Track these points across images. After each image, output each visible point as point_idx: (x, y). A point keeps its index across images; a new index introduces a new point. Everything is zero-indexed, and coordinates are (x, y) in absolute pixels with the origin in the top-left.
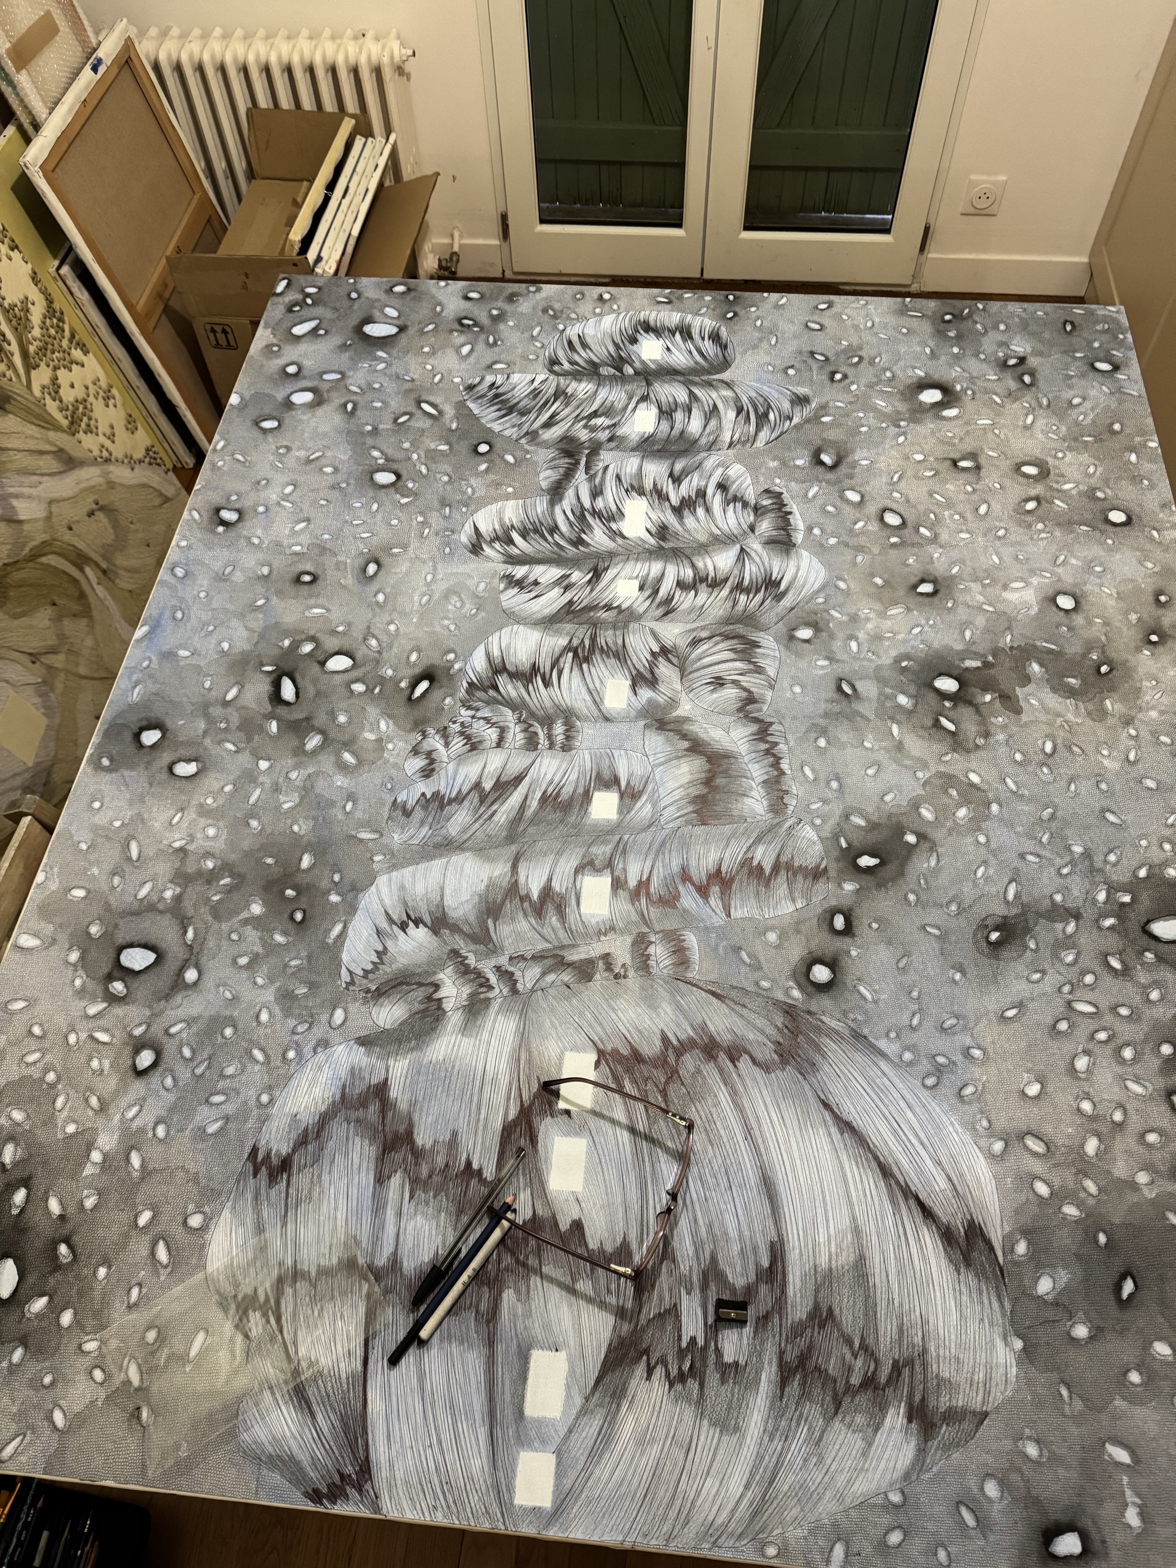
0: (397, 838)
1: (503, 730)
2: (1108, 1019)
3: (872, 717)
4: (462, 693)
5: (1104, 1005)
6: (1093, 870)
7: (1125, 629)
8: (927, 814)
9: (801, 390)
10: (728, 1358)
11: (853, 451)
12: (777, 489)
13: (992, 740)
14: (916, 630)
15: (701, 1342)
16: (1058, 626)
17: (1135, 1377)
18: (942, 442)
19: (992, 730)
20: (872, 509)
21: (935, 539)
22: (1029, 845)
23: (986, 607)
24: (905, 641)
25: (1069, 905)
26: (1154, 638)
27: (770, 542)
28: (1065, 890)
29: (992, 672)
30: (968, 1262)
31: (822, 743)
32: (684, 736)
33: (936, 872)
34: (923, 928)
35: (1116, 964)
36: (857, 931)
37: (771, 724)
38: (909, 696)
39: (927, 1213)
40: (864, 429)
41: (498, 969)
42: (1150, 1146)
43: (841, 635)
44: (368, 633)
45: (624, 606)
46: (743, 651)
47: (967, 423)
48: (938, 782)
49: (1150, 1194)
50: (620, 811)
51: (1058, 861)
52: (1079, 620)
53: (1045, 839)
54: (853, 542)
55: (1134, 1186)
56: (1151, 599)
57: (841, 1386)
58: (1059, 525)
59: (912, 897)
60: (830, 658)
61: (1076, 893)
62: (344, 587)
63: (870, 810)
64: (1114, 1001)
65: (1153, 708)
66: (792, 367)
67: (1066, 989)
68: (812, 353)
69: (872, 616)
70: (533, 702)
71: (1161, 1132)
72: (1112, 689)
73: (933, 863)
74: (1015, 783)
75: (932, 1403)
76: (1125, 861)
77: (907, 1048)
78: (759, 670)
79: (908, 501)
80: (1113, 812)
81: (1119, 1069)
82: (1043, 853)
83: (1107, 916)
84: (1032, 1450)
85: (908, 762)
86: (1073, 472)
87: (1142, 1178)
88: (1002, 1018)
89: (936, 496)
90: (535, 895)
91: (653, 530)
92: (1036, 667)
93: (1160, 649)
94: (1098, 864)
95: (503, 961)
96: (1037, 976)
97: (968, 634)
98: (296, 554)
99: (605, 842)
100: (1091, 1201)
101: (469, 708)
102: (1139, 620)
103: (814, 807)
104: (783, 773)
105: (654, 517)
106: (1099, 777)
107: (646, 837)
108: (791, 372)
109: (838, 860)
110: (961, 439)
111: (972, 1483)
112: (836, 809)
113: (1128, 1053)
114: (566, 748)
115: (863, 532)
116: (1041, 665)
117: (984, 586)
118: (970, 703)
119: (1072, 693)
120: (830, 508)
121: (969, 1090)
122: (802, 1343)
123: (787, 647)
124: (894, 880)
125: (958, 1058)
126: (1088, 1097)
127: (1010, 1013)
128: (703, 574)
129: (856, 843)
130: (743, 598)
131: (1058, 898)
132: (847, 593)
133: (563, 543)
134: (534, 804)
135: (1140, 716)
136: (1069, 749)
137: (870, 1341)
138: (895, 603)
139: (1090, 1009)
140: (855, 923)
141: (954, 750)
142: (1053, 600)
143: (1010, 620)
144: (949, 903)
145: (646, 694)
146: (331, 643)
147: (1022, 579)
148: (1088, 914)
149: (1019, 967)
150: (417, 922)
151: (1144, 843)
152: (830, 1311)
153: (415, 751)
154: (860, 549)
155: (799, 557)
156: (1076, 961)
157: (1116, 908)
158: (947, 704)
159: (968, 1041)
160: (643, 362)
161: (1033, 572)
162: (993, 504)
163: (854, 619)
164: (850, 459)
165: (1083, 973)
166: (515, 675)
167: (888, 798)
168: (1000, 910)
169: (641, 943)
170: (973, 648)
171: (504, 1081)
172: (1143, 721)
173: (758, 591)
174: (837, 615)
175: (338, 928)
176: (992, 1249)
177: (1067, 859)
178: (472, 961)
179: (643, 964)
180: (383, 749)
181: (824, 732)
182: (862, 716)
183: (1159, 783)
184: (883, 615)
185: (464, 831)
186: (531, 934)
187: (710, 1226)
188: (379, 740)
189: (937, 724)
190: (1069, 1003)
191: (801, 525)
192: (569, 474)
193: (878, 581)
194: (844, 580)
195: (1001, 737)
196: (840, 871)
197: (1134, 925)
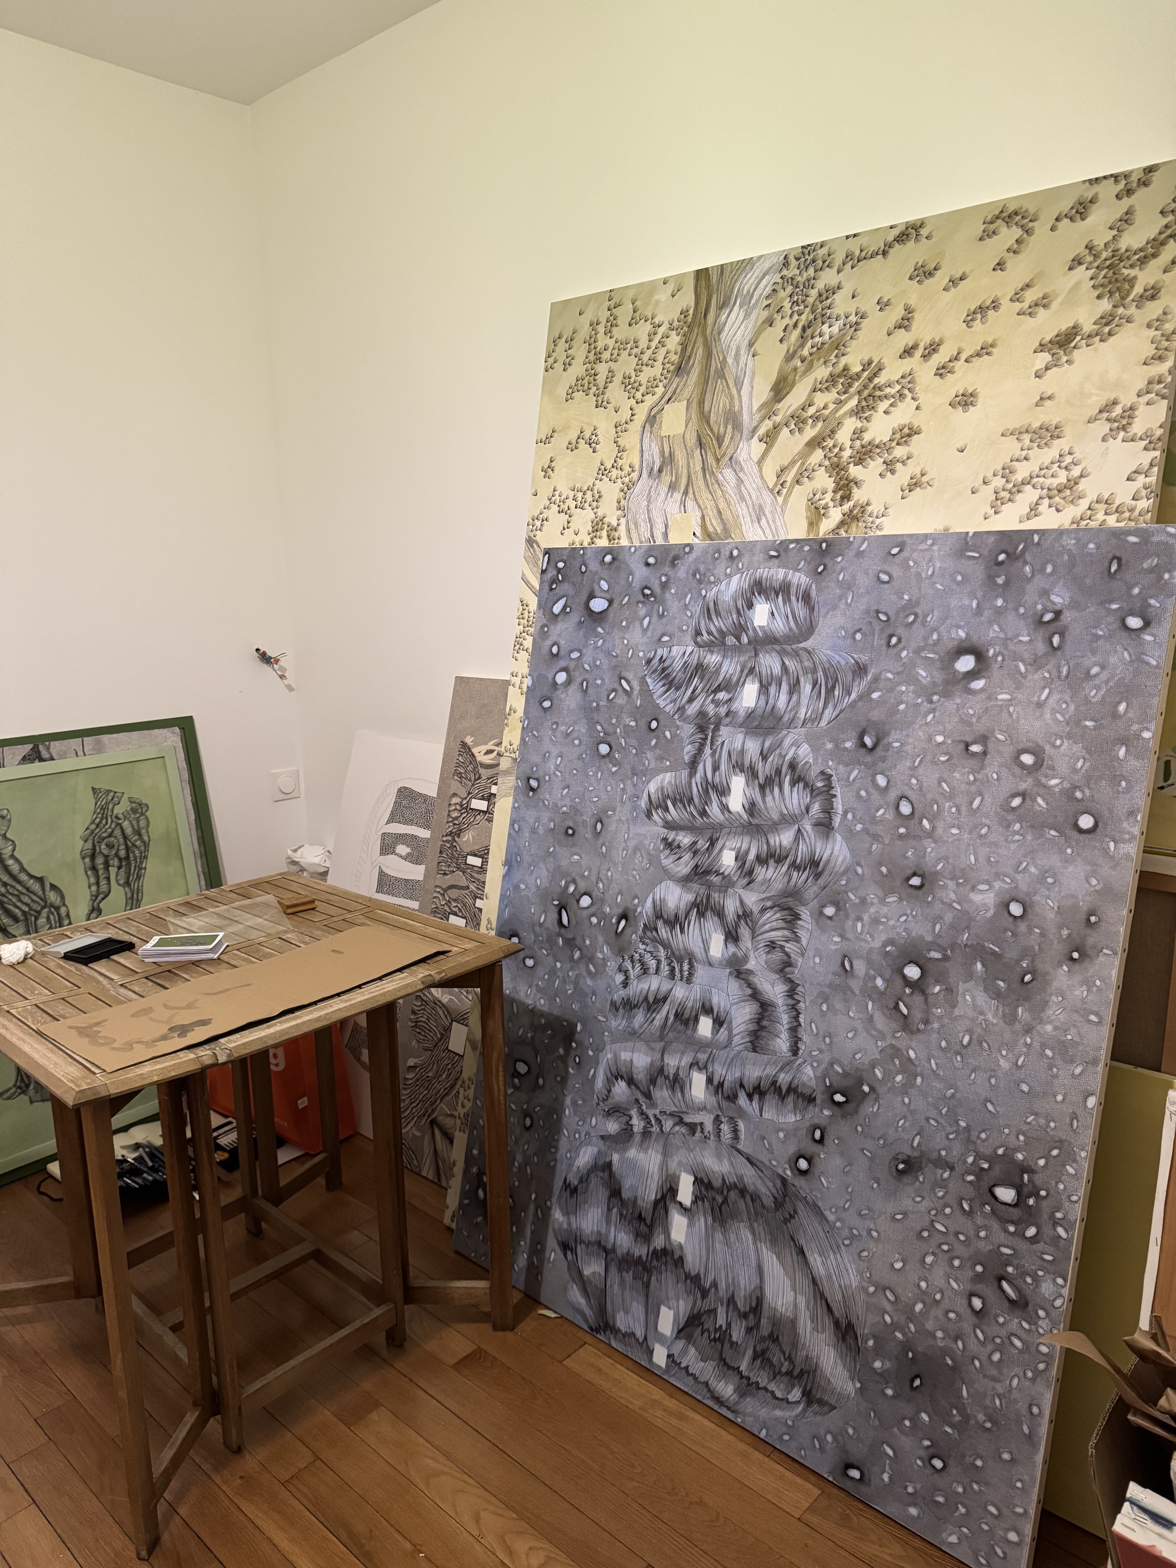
0: (614, 1024)
1: (659, 962)
2: (951, 1238)
3: (857, 992)
4: (640, 932)
5: (952, 1229)
6: (969, 1141)
7: (1055, 943)
8: (878, 1073)
9: (864, 658)
10: (734, 1339)
11: (888, 734)
12: (829, 771)
13: (929, 1027)
14: (903, 918)
15: (724, 1328)
16: (1006, 930)
17: (907, 1423)
18: (962, 721)
19: (932, 1017)
20: (893, 795)
21: (930, 834)
22: (933, 1113)
23: (955, 905)
24: (894, 927)
25: (949, 1159)
26: (1076, 955)
27: (818, 824)
28: (948, 1149)
29: (947, 964)
30: (844, 1339)
31: (824, 1007)
32: (750, 985)
33: (875, 1115)
34: (862, 1150)
35: (966, 1207)
36: (826, 1142)
37: (798, 985)
38: (883, 980)
39: (830, 1309)
40: (902, 707)
41: (655, 1116)
42: (949, 1319)
43: (852, 916)
44: (599, 879)
45: (726, 873)
46: (789, 922)
47: (989, 698)
48: (890, 1051)
49: (941, 1344)
50: (712, 1033)
51: (949, 1129)
52: (1023, 927)
53: (944, 1111)
54: (874, 829)
55: (934, 1337)
56: (1084, 917)
57: (777, 1370)
58: (1032, 827)
59: (859, 1129)
60: (842, 936)
61: (955, 1153)
62: (587, 839)
63: (846, 1062)
64: (958, 1229)
65: (1050, 1022)
66: (859, 630)
67: (933, 1212)
68: (878, 612)
69: (875, 901)
70: (674, 944)
71: (958, 1315)
72: (1027, 999)
73: (875, 1109)
74: (937, 1064)
75: (814, 1392)
76: (991, 1140)
77: (839, 1220)
78: (797, 939)
79: (921, 789)
80: (992, 1103)
81: (948, 1270)
82: (940, 1120)
83: (970, 1174)
84: (851, 1431)
85: (874, 1033)
86: (1063, 767)
87: (939, 1334)
88: (893, 1218)
89: (944, 785)
90: (671, 1077)
91: (747, 806)
92: (979, 966)
93: (1077, 967)
94: (974, 1138)
95: (657, 1112)
96: (919, 1199)
97: (938, 927)
98: (564, 813)
99: (705, 1052)
100: (910, 1335)
101: (643, 943)
102: (1069, 935)
103: (814, 1053)
104: (800, 1025)
105: (748, 795)
106: (993, 1072)
107: (723, 1053)
108: (858, 636)
109: (823, 1093)
110: (979, 718)
111: (822, 1432)
112: (826, 1058)
113: (956, 1263)
114: (689, 981)
115: (882, 820)
116: (984, 965)
117: (958, 884)
118: (923, 992)
119: (997, 995)
120: (863, 793)
121: (865, 1254)
122: (765, 1346)
123: (817, 923)
124: (851, 1114)
125: (864, 1234)
126: (926, 1280)
127: (899, 1217)
128: (772, 851)
129: (835, 1084)
130: (795, 874)
131: (943, 1153)
132: (861, 878)
133: (695, 813)
134: (672, 1017)
135: (1039, 1027)
136: (980, 1044)
137: (793, 1356)
138: (892, 892)
139: (943, 1229)
140: (826, 1137)
141: (904, 1030)
142: (1008, 906)
143: (971, 919)
144: (879, 1139)
145: (732, 949)
146: (583, 886)
147: (988, 882)
148: (959, 1169)
149: (910, 1190)
150: (622, 1078)
151: (1007, 1131)
152: (778, 1337)
153: (620, 969)
154: (876, 837)
155: (834, 841)
156: (943, 1196)
157: (977, 1170)
158: (907, 991)
159: (872, 1226)
160: (754, 629)
161: (997, 876)
162: (986, 797)
163: (863, 901)
164: (885, 741)
165: (946, 1206)
166: (667, 922)
167: (858, 1056)
168: (908, 1152)
169: (717, 1120)
170: (939, 941)
171: (656, 1177)
172: (1039, 1033)
173: (805, 869)
174: (852, 897)
175: (592, 1071)
176: (856, 1338)
177: (954, 1129)
178: (644, 1107)
179: (718, 1132)
180: (606, 965)
181: (826, 1000)
182: (852, 991)
183: (1031, 1088)
184: (882, 901)
185: (641, 1027)
186: (669, 1100)
187: (733, 1279)
188: (604, 959)
189: (896, 1007)
190: (933, 1221)
191: (840, 811)
192: (700, 750)
193: (884, 870)
194: (861, 866)
195: (936, 1026)
196: (823, 1101)
197: (985, 1185)
